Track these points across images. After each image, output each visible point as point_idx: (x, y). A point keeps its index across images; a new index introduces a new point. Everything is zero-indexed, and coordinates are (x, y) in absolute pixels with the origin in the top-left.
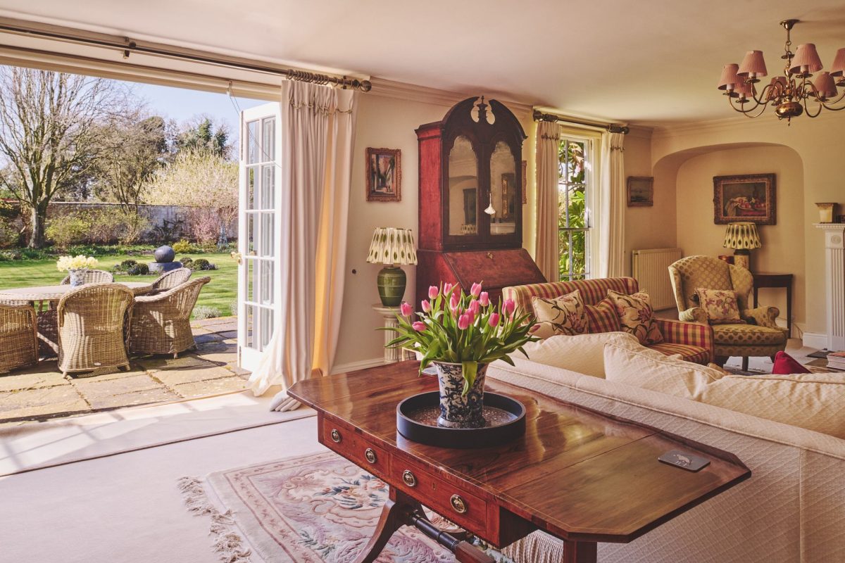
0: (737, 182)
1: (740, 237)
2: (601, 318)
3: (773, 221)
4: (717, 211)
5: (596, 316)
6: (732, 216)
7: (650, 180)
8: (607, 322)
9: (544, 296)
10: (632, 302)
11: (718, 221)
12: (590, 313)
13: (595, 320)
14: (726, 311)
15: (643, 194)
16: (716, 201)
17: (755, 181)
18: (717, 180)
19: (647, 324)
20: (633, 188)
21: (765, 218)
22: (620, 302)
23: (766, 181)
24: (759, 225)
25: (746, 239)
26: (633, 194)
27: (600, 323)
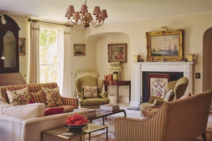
0: (115, 46)
1: (114, 68)
2: (36, 97)
3: (126, 61)
4: (109, 57)
5: (34, 96)
6: (114, 59)
7: (84, 45)
8: (38, 98)
9: (11, 90)
10: (50, 91)
11: (109, 61)
12: (32, 95)
13: (33, 98)
14: (92, 94)
15: (81, 51)
16: (109, 53)
17: (121, 46)
18: (109, 45)
19: (55, 99)
20: (76, 48)
21: (123, 60)
22: (45, 92)
23: (124, 46)
24: (121, 63)
25: (116, 68)
26: (76, 51)
27: (35, 99)
